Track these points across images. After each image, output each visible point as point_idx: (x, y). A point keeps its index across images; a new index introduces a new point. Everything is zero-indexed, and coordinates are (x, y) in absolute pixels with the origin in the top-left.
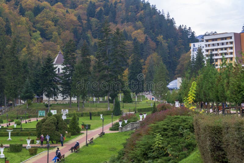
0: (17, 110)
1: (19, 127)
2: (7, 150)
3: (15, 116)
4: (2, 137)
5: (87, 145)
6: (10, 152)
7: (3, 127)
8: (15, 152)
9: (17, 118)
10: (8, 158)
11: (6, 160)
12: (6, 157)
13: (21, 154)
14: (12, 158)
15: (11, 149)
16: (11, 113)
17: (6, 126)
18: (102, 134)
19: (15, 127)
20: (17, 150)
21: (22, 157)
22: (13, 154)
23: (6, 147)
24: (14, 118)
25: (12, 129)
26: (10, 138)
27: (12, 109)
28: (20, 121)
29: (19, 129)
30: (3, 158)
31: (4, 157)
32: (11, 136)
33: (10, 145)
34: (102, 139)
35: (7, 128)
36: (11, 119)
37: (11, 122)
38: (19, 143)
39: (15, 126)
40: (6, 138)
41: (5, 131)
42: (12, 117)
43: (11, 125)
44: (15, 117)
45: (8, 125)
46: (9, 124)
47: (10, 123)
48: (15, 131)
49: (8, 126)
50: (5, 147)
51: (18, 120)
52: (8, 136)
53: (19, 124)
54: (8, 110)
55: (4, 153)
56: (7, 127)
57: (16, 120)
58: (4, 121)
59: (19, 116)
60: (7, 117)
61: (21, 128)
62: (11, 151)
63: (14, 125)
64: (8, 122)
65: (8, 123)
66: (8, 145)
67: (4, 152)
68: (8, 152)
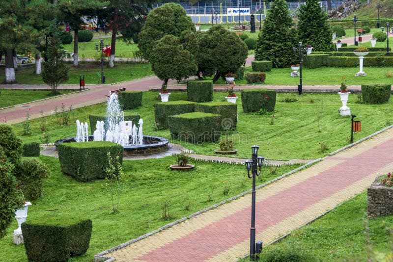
0: (379, 7)
1: (383, 45)
2: (355, 97)
3: (374, 19)
4: (344, 69)
6: (362, 103)
7: (346, 45)
8: (375, 103)
9: (378, 26)
10: (359, 117)
11: (355, 119)
12: (354, 114)
13: (388, 108)
14: (367, 116)
15: (364, 95)
16: (365, 13)
17: (354, 43)
19: (373, 46)
20: (380, 99)
21: (390, 114)
22: (369, 108)
23: (353, 92)
24: (371, 24)
25: (366, 51)
26: (361, 70)
27: (365, 4)
28: (384, 32)
29: (383, 49)
30: (348, 117)
31: (348, 113)
32: (364, 66)
33: (363, 87)
35: (355, 49)
36: (364, 27)
37: (364, 33)
38: (383, 83)
39: (374, 44)
40: (353, 69)
41: (351, 55)
42: (365, 23)
43: (363, 42)
44: (373, 22)
45: (357, 40)
46: (360, 39)
47: (362, 36)
48: (374, 55)
49: (356, 43)
50: (350, 91)
51: (379, 30)
52: (357, 65)
53: (381, 39)
54: (357, 7)
55: (350, 104)
56: (356, 47)
57: (374, 31)
58: (347, 31)
59: (382, 19)
60: (355, 23)
61: (388, 49)
62: (364, 99)
63: (370, 41)
64: (357, 33)
65: (357, 37)
66: (359, 88)
67: (348, 102)
68: (358, 102)
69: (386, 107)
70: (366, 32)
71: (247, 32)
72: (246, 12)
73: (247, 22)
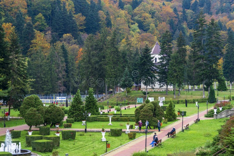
0: (117, 97)
1: (119, 113)
2: (108, 134)
3: (115, 102)
4: (104, 122)
5: (183, 131)
6: (110, 136)
7: (104, 113)
8: (116, 136)
9: (117, 105)
10: (109, 142)
11: (108, 143)
12: (107, 140)
13: (121, 138)
14: (112, 141)
15: (111, 133)
16: (112, 100)
17: (107, 112)
18: (198, 120)
19: (115, 113)
20: (117, 134)
21: (122, 141)
22: (114, 138)
23: (107, 132)
24: (114, 104)
25: (112, 115)
26: (110, 123)
27: (112, 96)
28: (120, 107)
29: (119, 114)
30: (105, 142)
31: (105, 140)
32: (111, 121)
33: (111, 130)
34: (197, 125)
35: (108, 114)
36: (112, 105)
37: (111, 108)
38: (119, 128)
39: (115, 112)
40: (107, 123)
41: (106, 117)
42: (112, 104)
43: (111, 111)
44: (115, 104)
45: (109, 111)
46: (110, 110)
47: (111, 109)
48: (115, 117)
49: (108, 112)
50: (106, 131)
51: (117, 107)
52: (109, 121)
53: (118, 110)
54: (109, 97)
55: (106, 137)
56: (108, 113)
57: (116, 107)
58: (105, 107)
59: (119, 102)
60: (108, 104)
61: (121, 114)
62: (111, 135)
63: (114, 111)
64: (109, 108)
65: (109, 110)
66: (109, 130)
67: (105, 136)
68: (109, 136)
69: (120, 138)
70: (112, 107)
71: (65, 107)
72: (64, 99)
73: (65, 103)
